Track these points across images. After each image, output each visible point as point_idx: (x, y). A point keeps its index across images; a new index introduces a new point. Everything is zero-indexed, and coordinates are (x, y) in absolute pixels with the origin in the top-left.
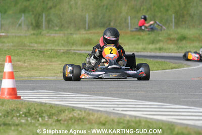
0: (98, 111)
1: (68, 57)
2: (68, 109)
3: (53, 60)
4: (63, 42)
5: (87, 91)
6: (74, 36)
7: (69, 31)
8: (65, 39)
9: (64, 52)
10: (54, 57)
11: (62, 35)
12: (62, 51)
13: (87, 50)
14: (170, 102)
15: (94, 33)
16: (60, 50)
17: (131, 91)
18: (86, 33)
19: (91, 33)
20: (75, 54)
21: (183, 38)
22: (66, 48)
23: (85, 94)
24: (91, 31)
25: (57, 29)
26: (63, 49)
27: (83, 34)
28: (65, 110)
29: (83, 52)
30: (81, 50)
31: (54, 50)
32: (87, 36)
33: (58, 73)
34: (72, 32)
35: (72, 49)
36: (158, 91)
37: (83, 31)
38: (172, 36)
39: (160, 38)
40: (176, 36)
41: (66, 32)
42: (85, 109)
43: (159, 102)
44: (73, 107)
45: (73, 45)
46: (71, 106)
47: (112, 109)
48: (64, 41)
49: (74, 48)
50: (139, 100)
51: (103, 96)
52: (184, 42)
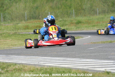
0: (30, 64)
1: (15, 36)
2: (13, 64)
3: (7, 38)
4: (12, 28)
5: (24, 54)
6: (19, 25)
7: (16, 22)
8: (14, 26)
9: (13, 34)
10: (7, 37)
11: (12, 25)
12: (12, 33)
13: (26, 32)
14: (70, 57)
15: (30, 22)
16: (11, 33)
17: (49, 52)
18: (26, 23)
19: (28, 22)
20: (19, 34)
21: (79, 22)
22: (15, 32)
23: (23, 56)
24: (28, 21)
25: (9, 21)
26: (13, 32)
27: (24, 23)
28: (11, 65)
29: (24, 33)
30: (23, 32)
31: (7, 33)
32: (26, 24)
33: (10, 46)
34: (17, 23)
35: (18, 31)
36: (64, 51)
37: (23, 22)
38: (73, 22)
39: (67, 23)
40: (75, 22)
41: (14, 23)
42: (22, 64)
43: (64, 57)
44: (16, 63)
45: (18, 29)
46: (14, 63)
47: (38, 62)
48: (14, 28)
49: (19, 31)
50: (53, 57)
51: (33, 56)
52: (80, 24)
